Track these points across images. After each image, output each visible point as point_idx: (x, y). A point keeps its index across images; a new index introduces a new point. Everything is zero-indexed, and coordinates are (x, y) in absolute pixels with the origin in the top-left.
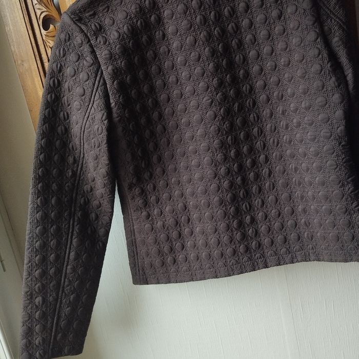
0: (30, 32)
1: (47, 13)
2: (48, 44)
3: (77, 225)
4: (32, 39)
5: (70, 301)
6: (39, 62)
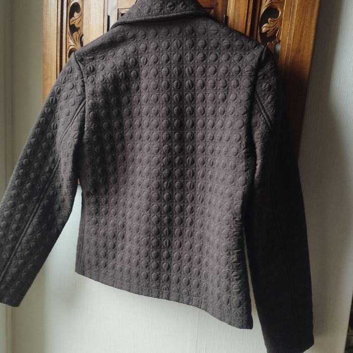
1: (74, 47)
3: (41, 209)
5: (18, 264)
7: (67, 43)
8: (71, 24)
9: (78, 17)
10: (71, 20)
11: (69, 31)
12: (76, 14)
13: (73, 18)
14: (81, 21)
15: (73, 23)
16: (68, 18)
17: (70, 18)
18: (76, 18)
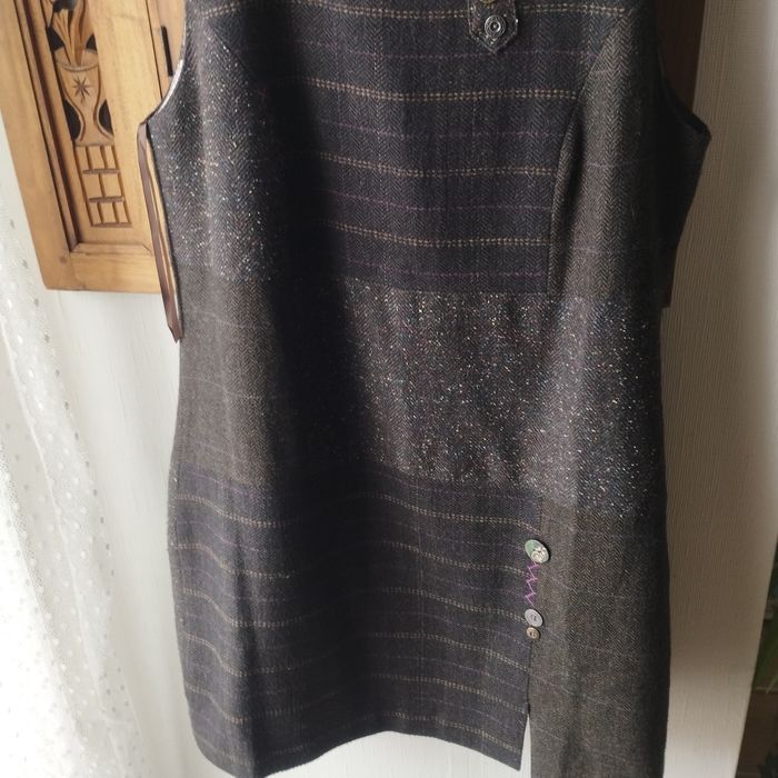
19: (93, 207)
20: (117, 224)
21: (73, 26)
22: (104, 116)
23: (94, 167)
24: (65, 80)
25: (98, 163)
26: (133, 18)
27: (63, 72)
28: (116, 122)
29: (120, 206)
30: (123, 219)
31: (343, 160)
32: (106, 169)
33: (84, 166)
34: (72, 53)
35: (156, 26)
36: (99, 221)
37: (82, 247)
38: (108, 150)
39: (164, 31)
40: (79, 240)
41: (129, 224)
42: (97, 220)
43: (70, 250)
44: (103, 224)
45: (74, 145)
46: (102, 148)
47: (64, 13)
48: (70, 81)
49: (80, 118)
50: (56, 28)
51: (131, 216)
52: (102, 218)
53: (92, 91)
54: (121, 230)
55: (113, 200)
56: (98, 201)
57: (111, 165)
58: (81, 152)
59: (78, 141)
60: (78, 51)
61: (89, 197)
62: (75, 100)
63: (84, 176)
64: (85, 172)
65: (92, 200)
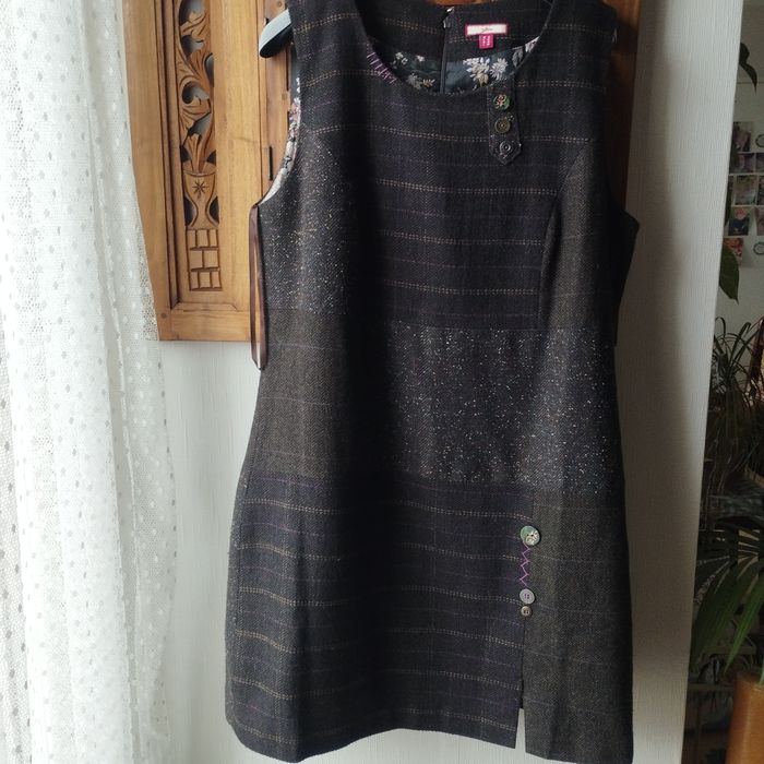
0: (164, 101)
1: (193, 79)
2: (185, 122)
4: (164, 112)
6: (166, 145)
7: (180, 73)
8: (183, 34)
9: (198, 21)
10: (183, 27)
11: (180, 48)
12: (192, 17)
13: (187, 24)
14: (206, 30)
15: (187, 33)
16: (177, 25)
17: (181, 24)
18: (195, 23)
19: (194, 275)
20: (211, 288)
21: (200, 145)
22: (213, 210)
23: (200, 244)
24: (187, 182)
25: (203, 242)
26: (248, 141)
27: (187, 177)
28: (223, 212)
29: (215, 274)
30: (216, 284)
31: (397, 235)
32: (209, 248)
33: (192, 244)
34: (196, 163)
35: (265, 146)
36: (196, 286)
37: (181, 306)
38: (213, 232)
39: (271, 149)
40: (179, 300)
41: (220, 288)
42: (195, 285)
43: (171, 308)
44: (200, 289)
45: (187, 230)
46: (208, 231)
47: (196, 136)
48: (192, 183)
49: (195, 210)
50: (187, 147)
51: (223, 283)
52: (199, 284)
53: (208, 191)
54: (212, 293)
55: (211, 270)
56: (198, 270)
57: (214, 243)
58: (192, 234)
59: (189, 226)
60: (201, 163)
61: (192, 267)
62: (193, 196)
63: (191, 253)
64: (192, 249)
65: (193, 270)
